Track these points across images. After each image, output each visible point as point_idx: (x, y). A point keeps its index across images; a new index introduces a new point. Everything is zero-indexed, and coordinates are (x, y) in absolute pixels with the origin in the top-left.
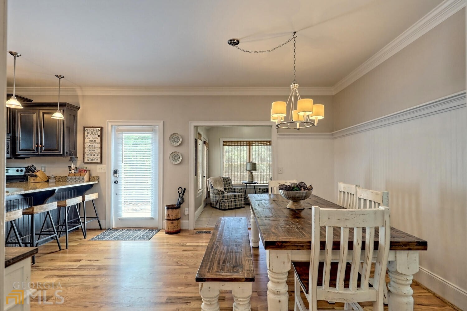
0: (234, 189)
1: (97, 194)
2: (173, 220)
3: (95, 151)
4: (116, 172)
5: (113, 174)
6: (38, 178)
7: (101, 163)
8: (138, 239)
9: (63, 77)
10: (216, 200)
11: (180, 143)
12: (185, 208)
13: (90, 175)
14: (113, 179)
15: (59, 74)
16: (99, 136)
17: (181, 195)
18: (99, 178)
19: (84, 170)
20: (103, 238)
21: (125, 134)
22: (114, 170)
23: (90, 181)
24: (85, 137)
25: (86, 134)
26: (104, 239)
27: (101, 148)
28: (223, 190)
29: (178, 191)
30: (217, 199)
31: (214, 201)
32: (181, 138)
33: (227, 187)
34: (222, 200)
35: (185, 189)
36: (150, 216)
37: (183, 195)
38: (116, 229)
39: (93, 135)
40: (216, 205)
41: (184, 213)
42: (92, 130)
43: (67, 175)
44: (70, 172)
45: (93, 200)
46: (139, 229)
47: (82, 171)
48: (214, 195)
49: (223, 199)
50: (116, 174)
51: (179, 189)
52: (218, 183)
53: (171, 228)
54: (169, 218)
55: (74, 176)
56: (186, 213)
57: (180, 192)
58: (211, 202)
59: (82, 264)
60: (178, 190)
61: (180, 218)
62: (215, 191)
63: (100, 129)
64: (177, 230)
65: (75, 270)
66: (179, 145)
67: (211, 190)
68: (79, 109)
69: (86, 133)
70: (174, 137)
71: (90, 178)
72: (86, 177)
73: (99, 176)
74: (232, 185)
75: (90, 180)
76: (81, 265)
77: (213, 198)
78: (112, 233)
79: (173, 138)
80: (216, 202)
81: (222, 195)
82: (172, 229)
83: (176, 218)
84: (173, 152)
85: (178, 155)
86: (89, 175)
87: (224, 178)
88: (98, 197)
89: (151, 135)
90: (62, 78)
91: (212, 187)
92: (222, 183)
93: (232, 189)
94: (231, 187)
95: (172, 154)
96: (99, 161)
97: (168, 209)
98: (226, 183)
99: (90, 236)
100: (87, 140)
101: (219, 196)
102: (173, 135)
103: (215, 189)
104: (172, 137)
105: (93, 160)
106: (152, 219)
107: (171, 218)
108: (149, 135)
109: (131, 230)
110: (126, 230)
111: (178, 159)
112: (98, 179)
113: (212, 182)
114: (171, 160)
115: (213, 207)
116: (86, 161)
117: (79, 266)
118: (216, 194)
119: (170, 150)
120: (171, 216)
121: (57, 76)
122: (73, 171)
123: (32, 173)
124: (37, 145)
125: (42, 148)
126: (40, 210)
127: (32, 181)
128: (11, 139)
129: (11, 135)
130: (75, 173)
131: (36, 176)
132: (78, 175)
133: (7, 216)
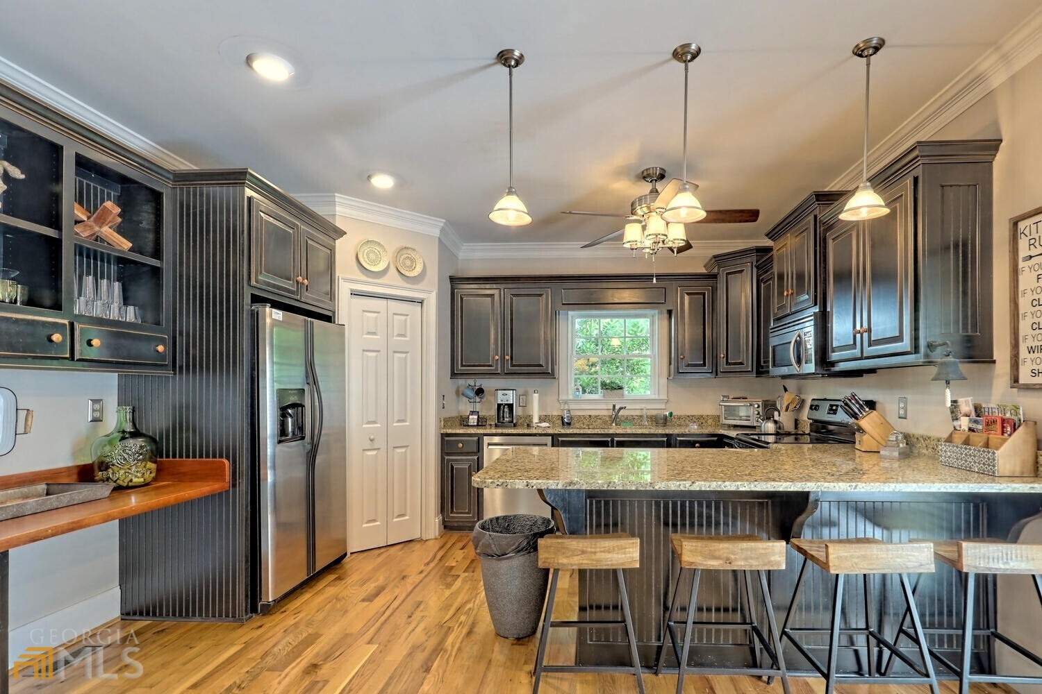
6: (868, 437)
9: (880, 43)
13: (1037, 444)
19: (1005, 420)
23: (1037, 473)
24: (1022, 264)
25: (1024, 252)
43: (946, 435)
44: (956, 423)
45: (1039, 576)
55: (966, 443)
68: (997, 147)
69: (1023, 242)
71: (1036, 463)
72: (1010, 452)
75: (1037, 468)
86: (1031, 445)
90: (877, 51)
100: (1028, 280)
116: (1024, 378)
122: (964, 423)
123: (852, 421)
124: (858, 327)
125: (866, 335)
126: (705, 557)
127: (857, 446)
128: (815, 320)
129: (816, 309)
130: (971, 430)
131: (860, 430)
132: (978, 439)
133: (583, 552)
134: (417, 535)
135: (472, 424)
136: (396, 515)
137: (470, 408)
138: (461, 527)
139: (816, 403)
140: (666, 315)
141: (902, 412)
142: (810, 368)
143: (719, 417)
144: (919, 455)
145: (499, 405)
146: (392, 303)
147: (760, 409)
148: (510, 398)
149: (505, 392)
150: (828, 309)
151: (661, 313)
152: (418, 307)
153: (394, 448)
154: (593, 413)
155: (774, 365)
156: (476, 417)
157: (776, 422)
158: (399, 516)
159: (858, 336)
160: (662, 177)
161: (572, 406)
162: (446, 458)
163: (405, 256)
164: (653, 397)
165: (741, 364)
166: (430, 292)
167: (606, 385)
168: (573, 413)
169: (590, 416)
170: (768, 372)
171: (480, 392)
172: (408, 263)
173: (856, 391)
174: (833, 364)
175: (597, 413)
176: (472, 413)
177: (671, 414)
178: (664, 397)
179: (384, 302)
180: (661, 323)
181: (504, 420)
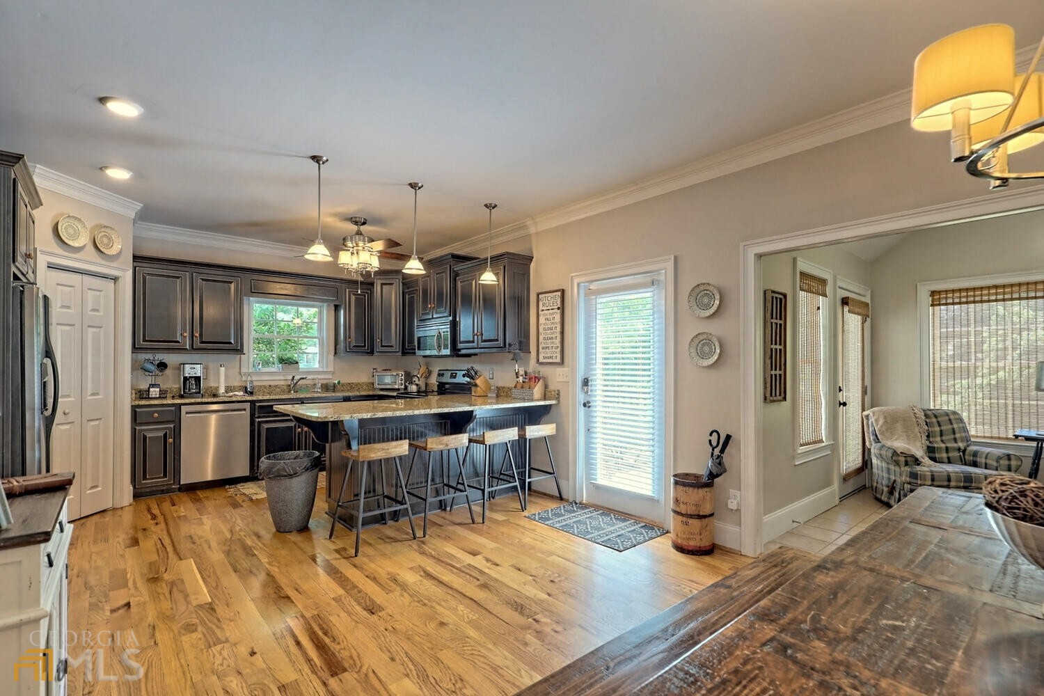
0: (975, 454)
1: (554, 425)
2: (691, 516)
3: (554, 340)
4: (586, 382)
5: (582, 387)
6: (479, 388)
7: (562, 363)
8: (603, 542)
9: (496, 206)
10: (889, 479)
11: (715, 307)
12: (731, 490)
13: (546, 386)
14: (581, 398)
15: (488, 202)
16: (558, 309)
17: (717, 451)
18: (558, 394)
19: (535, 377)
20: (548, 519)
21: (602, 300)
22: (583, 378)
23: (545, 398)
24: (540, 312)
25: (541, 308)
26: (547, 523)
27: (562, 333)
28: (919, 452)
29: (710, 441)
30: (894, 478)
31: (885, 482)
32: (718, 295)
33: (943, 445)
34: (910, 483)
35: (728, 437)
36: (650, 493)
37: (722, 451)
38: (583, 506)
39: (550, 308)
40: (889, 498)
41: (727, 504)
42: (549, 298)
43: (513, 386)
44: (518, 379)
45: (548, 436)
46: (624, 516)
47: (532, 379)
48: (884, 465)
49: (914, 481)
50: (586, 388)
51: (711, 435)
52: (899, 426)
53: (683, 536)
54: (678, 510)
55: (522, 388)
56: (732, 505)
57: (714, 443)
58: (875, 484)
59: (472, 563)
60: (710, 438)
61: (712, 515)
62: (884, 452)
63: (559, 293)
64: (698, 545)
65: (455, 570)
66: (714, 314)
67: (874, 449)
68: (532, 260)
69: (541, 304)
70: (701, 294)
71: (545, 394)
72: (538, 390)
73: (558, 391)
74: (967, 439)
75: (545, 396)
76: (469, 565)
77: (880, 473)
78: (571, 512)
79: (698, 298)
80: (888, 486)
81: (908, 469)
82: (684, 539)
83: (696, 513)
84: (697, 333)
85: (709, 342)
86: (544, 387)
87: (929, 413)
88: (555, 433)
89: (649, 295)
90: (493, 208)
91: (877, 440)
92: (919, 431)
93: (964, 451)
94: (961, 445)
95: (696, 341)
96: (558, 360)
97: (676, 483)
98: (937, 429)
99: (535, 508)
100: (542, 320)
101: (897, 469)
102: (698, 290)
103: (883, 446)
104: (694, 294)
105: (551, 357)
106: (651, 500)
107: (683, 509)
108: (646, 296)
109: (608, 515)
110: (601, 512)
111: (711, 353)
112: (558, 396)
113: (877, 421)
114: (694, 354)
115: (880, 500)
116: (541, 360)
117: (464, 566)
118: (888, 463)
119: (692, 328)
120: (681, 505)
121: (486, 206)
122: (521, 379)
123: (472, 381)
124: (476, 332)
125: (480, 337)
126: (437, 445)
127: (473, 394)
128: (450, 324)
129: (451, 318)
130: (523, 382)
131: (476, 385)
132: (526, 386)
133: (383, 449)
134: (109, 505)
135: (153, 396)
136: (89, 486)
137: (149, 380)
138: (154, 491)
139: (442, 372)
140: (333, 308)
141: (491, 376)
142: (448, 352)
143: (373, 384)
144: (500, 396)
145: (185, 379)
146: (87, 279)
147: (403, 377)
148: (198, 371)
149: (193, 366)
150: (458, 320)
151: (329, 306)
152: (111, 284)
153: (88, 421)
154: (272, 383)
155: (419, 349)
156: (158, 390)
157: (417, 385)
158: (92, 488)
159: (476, 337)
160: (364, 224)
161: (254, 378)
162: (137, 428)
163: (103, 234)
164: (321, 370)
165: (391, 346)
166: (125, 270)
167: (283, 360)
168: (255, 384)
169: (270, 386)
170: (415, 353)
171: (162, 366)
172: (105, 240)
173: (474, 366)
174: (460, 350)
175: (276, 383)
176: (153, 386)
177: (339, 382)
178: (331, 369)
179: (79, 276)
180: (327, 312)
181: (189, 390)
